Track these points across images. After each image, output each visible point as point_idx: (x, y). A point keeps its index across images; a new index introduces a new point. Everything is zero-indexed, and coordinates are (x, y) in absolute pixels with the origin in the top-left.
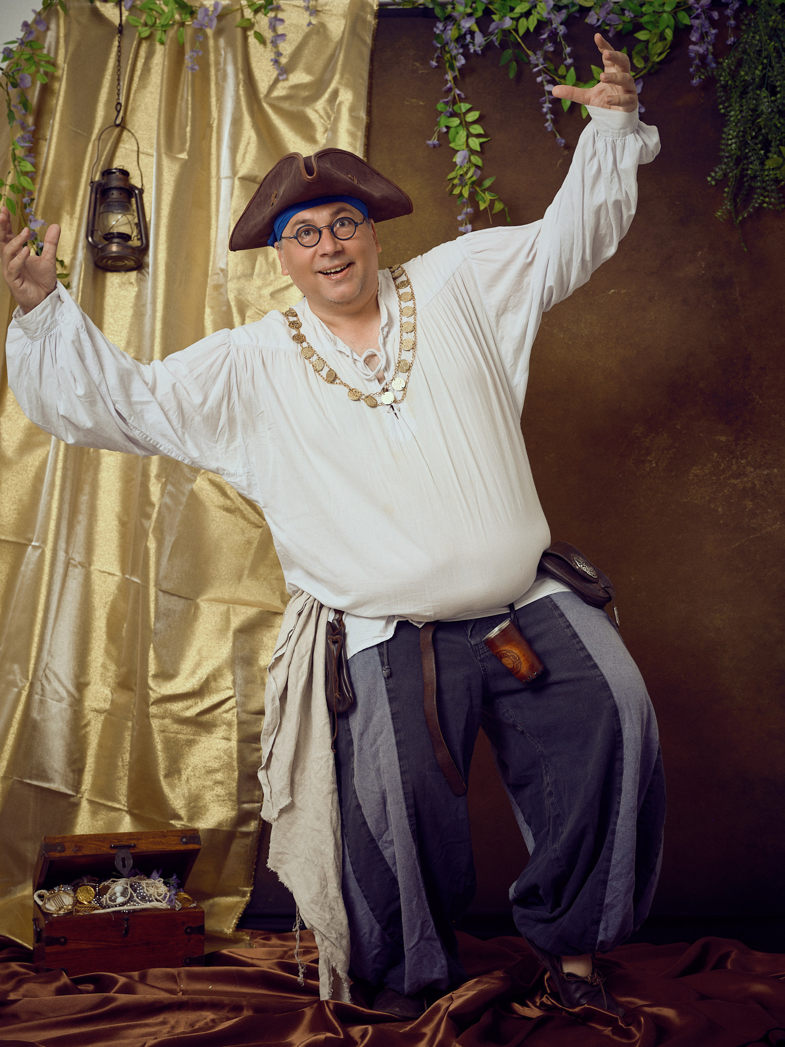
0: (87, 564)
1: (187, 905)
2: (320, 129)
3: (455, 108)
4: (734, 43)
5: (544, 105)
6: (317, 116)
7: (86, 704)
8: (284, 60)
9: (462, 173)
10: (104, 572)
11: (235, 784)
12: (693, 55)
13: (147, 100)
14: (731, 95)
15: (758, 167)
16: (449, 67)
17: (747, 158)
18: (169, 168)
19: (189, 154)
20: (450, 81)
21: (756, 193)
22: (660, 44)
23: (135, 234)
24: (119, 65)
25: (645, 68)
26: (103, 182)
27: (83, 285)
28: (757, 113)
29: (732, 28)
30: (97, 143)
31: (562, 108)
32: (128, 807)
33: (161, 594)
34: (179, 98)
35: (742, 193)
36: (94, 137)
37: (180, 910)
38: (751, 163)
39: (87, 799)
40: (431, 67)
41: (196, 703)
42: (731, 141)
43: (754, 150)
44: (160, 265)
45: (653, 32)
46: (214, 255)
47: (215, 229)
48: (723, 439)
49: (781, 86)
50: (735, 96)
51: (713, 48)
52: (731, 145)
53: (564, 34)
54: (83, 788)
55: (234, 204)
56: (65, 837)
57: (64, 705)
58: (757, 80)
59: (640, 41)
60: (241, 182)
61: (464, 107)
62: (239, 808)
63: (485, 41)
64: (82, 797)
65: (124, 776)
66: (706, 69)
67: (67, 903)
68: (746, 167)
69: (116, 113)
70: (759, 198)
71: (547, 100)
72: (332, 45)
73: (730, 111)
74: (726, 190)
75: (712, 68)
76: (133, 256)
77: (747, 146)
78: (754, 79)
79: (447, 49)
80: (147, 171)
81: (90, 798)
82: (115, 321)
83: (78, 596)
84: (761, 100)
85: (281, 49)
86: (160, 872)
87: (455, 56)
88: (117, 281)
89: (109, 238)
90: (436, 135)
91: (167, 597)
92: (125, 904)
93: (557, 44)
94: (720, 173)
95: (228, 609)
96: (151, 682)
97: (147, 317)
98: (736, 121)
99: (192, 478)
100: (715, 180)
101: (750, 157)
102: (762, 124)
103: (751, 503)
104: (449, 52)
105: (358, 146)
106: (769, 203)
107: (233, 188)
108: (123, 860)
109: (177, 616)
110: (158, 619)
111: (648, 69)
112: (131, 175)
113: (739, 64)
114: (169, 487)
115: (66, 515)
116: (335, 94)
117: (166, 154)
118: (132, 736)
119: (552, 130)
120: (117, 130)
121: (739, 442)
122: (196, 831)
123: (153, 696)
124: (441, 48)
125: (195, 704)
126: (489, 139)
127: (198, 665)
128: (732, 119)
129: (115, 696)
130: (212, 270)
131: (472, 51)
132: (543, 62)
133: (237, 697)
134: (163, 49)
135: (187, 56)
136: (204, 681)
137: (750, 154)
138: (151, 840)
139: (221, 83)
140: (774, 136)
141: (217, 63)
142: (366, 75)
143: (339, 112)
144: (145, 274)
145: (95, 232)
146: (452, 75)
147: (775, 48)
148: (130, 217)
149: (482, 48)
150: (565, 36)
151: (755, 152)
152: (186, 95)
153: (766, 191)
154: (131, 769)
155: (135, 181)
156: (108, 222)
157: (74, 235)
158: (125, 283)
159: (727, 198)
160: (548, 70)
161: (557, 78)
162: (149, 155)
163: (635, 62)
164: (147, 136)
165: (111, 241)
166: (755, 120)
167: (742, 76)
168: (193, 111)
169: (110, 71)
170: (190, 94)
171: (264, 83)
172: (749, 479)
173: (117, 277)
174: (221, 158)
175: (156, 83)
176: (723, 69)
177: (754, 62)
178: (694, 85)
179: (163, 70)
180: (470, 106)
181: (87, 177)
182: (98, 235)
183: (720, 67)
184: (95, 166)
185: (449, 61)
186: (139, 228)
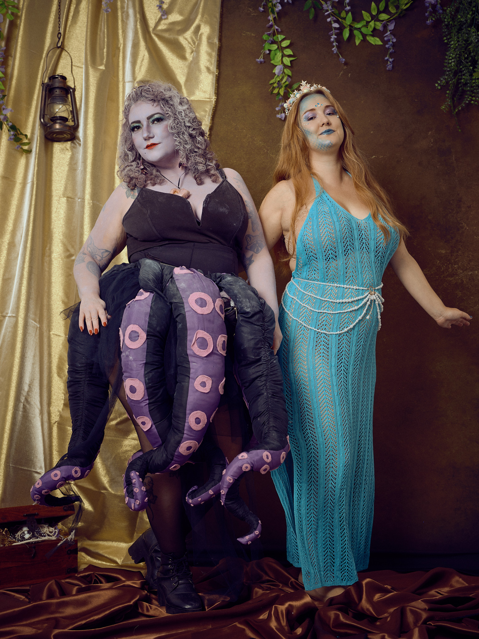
2: (188, 51)
3: (274, 38)
5: (332, 37)
6: (187, 42)
8: (165, 6)
9: (279, 80)
12: (427, 4)
13: (77, 32)
14: (451, 32)
15: (469, 78)
16: (271, 11)
17: (461, 72)
18: (93, 75)
19: (106, 67)
20: (272, 21)
21: (467, 94)
23: (70, 117)
24: (60, 9)
25: (396, 13)
26: (50, 83)
27: (39, 150)
28: (468, 42)
30: (46, 59)
31: (343, 38)
34: (99, 30)
35: (457, 94)
36: (44, 54)
38: (464, 75)
40: (259, 11)
42: (451, 61)
44: (88, 138)
48: (443, 252)
50: (454, 32)
52: (451, 63)
58: (469, 21)
61: (280, 37)
66: (436, 14)
68: (460, 77)
69: (58, 39)
70: (468, 98)
71: (334, 33)
73: (451, 42)
74: (448, 92)
75: (440, 13)
76: (70, 132)
77: (462, 64)
78: (466, 21)
80: (78, 78)
82: (57, 174)
84: (471, 34)
87: (275, 4)
88: (59, 148)
89: (54, 120)
90: (262, 55)
94: (444, 81)
98: (455, 47)
100: (440, 86)
101: (463, 71)
102: (472, 49)
103: (460, 293)
104: (271, 2)
105: (213, 62)
106: (475, 101)
111: (398, 13)
112: (67, 81)
113: (457, 11)
116: (198, 28)
117: (91, 66)
119: (336, 53)
120: (58, 51)
121: (453, 254)
126: (296, 58)
128: (452, 46)
131: (286, 1)
132: (331, 9)
135: (103, 3)
137: (463, 69)
139: (125, 21)
141: (122, 8)
142: (218, 15)
143: (200, 40)
144: (76, 143)
145: (45, 116)
146: (273, 16)
148: (67, 107)
151: (466, 68)
153: (473, 93)
155: (70, 84)
156: (54, 109)
158: (63, 149)
159: (448, 97)
160: (335, 14)
161: (340, 19)
162: (79, 67)
163: (390, 9)
164: (77, 55)
165: (55, 122)
166: (467, 47)
167: (459, 19)
168: (108, 39)
169: (54, 13)
170: (105, 28)
171: (152, 20)
172: (460, 277)
173: (59, 145)
174: (125, 69)
175: (83, 20)
176: (446, 14)
177: (467, 10)
178: (428, 24)
179: (88, 11)
180: (284, 37)
181: (41, 81)
182: (47, 118)
183: (445, 12)
184: (45, 73)
185: (271, 7)
186: (73, 113)
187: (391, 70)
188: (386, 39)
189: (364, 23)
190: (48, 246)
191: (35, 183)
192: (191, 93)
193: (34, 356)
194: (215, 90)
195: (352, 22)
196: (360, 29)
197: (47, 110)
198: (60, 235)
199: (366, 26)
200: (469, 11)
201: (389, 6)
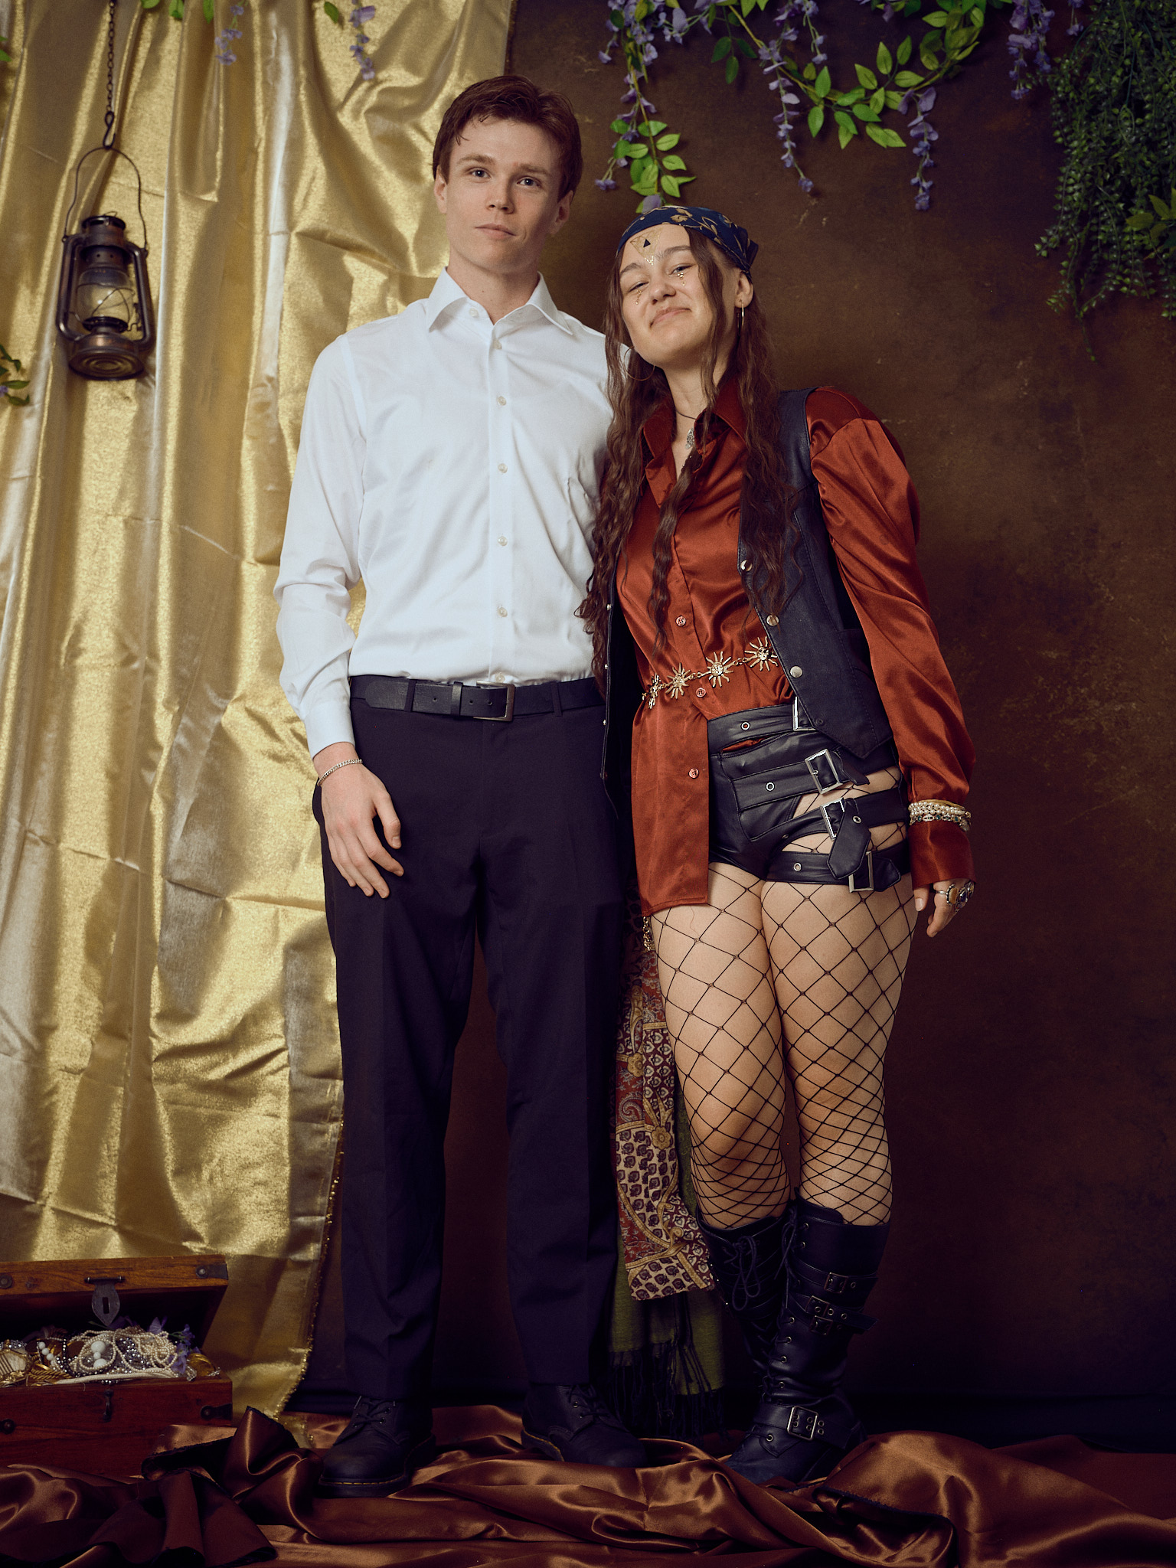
0: (53, 841)
1: (206, 1373)
3: (640, 128)
4: (1080, 33)
5: (781, 127)
6: (423, 136)
7: (51, 1059)
8: (370, 49)
10: (82, 853)
11: (285, 1186)
12: (1014, 50)
13: (153, 109)
14: (1074, 116)
15: (1115, 229)
16: (632, 63)
17: (1097, 215)
18: (188, 217)
19: (220, 195)
20: (633, 86)
21: (1110, 270)
22: (963, 33)
23: (133, 320)
25: (939, 70)
26: (83, 236)
27: (51, 398)
28: (1114, 144)
29: (1076, 9)
30: (74, 175)
31: (809, 130)
32: (116, 1220)
33: (171, 887)
34: (205, 105)
35: (1088, 269)
36: (70, 165)
37: (193, 1380)
38: (1103, 222)
39: (53, 1209)
40: (602, 63)
41: (226, 1060)
42: (1072, 189)
43: (1108, 201)
44: (172, 370)
45: (950, 13)
46: (258, 355)
47: (260, 314)
48: (1053, 655)
49: (1151, 101)
50: (1080, 118)
51: (1047, 40)
52: (1073, 193)
53: (813, 14)
54: (46, 1190)
55: (289, 275)
56: (12, 1265)
57: (17, 1060)
58: (1115, 91)
59: (931, 28)
60: (299, 238)
61: (655, 127)
62: (291, 1223)
63: (690, 22)
64: (44, 1205)
65: (111, 1172)
66: (1034, 74)
67: (16, 1368)
68: (1094, 228)
69: (105, 128)
70: (1114, 278)
71: (786, 118)
72: (448, 27)
73: (1072, 141)
74: (1064, 264)
75: (1044, 72)
76: (131, 355)
77: (1098, 195)
79: (629, 34)
80: (152, 221)
81: (56, 1207)
82: (102, 458)
83: (40, 889)
84: (1121, 122)
85: (367, 32)
86: (164, 1321)
87: (641, 46)
88: (105, 394)
89: (92, 326)
90: (610, 170)
91: (180, 891)
92: (108, 1371)
93: (803, 31)
94: (1056, 237)
95: (277, 912)
96: (154, 1026)
97: (152, 452)
98: (1081, 156)
99: (220, 706)
100: (1047, 249)
101: (1102, 212)
102: (1121, 160)
103: (1094, 756)
104: (631, 40)
107: (288, 250)
108: (105, 1301)
109: (196, 922)
110: (167, 926)
111: (944, 71)
112: (128, 227)
113: (1087, 66)
114: (185, 720)
115: (20, 761)
117: (183, 193)
118: (124, 1110)
119: (792, 166)
120: (107, 155)
121: (1077, 661)
122: (221, 1258)
123: (158, 1047)
124: (619, 33)
125: (224, 1061)
126: (693, 178)
127: (229, 999)
128: (1075, 152)
129: (97, 1047)
130: (254, 380)
131: (668, 38)
132: (781, 59)
133: (290, 1050)
134: (180, 28)
135: (217, 40)
136: (239, 1025)
137: (1102, 208)
138: (149, 1271)
139: (272, 83)
140: (1140, 179)
141: (266, 51)
144: (150, 383)
145: (71, 316)
146: (636, 76)
147: (1144, 43)
148: (126, 294)
149: (683, 34)
150: (816, 18)
151: (1110, 205)
152: (216, 101)
153: (1126, 267)
154: (122, 1162)
155: (135, 237)
156: (91, 300)
157: (37, 320)
158: (118, 398)
159: (1066, 276)
160: (788, 71)
161: (801, 84)
162: (157, 195)
163: (924, 60)
164: (154, 165)
165: (95, 330)
166: (1111, 155)
167: (1092, 85)
168: (226, 126)
169: (98, 63)
170: (221, 100)
171: (340, 81)
172: (1093, 718)
173: (102, 389)
174: (269, 202)
175: (168, 81)
176: (1060, 73)
177: (1110, 64)
178: (1017, 98)
179: (180, 59)
180: (665, 126)
181: (59, 230)
182: (75, 320)
183: (1057, 70)
184: (71, 213)
185: (632, 54)
186: (139, 311)
187: (927, 210)
188: (913, 133)
189: (859, 94)
191: (39, 481)
192: (431, 260)
195: (830, 93)
196: (849, 107)
197: (76, 300)
198: (105, 608)
199: (866, 100)
200: (1115, 67)
201: (921, 54)
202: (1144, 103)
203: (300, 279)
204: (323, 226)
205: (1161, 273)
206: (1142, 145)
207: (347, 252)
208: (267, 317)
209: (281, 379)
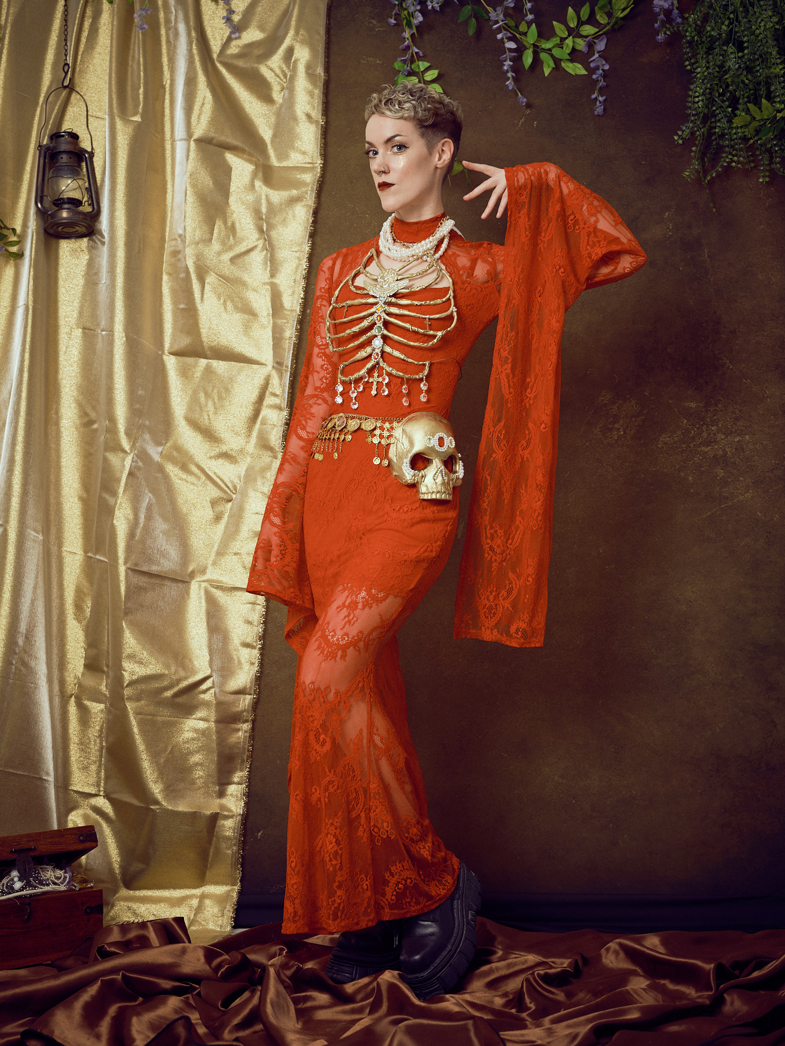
2: (276, 88)
3: (413, 66)
5: (505, 63)
6: (273, 74)
8: (236, 18)
12: (657, 10)
13: (95, 62)
14: (698, 52)
15: (726, 125)
16: (406, 24)
17: (715, 116)
18: (122, 131)
19: (142, 118)
20: (408, 39)
21: (724, 152)
23: (86, 199)
24: (66, 25)
25: (608, 24)
26: (52, 145)
27: (35, 253)
28: (724, 69)
30: (44, 106)
31: (523, 65)
33: (131, 572)
34: (130, 58)
35: (710, 151)
36: (41, 99)
38: (719, 121)
40: (389, 24)
42: (698, 98)
43: (721, 107)
46: (171, 220)
47: (171, 193)
48: (693, 405)
49: (748, 41)
50: (702, 53)
51: (678, 3)
52: (698, 102)
55: (190, 167)
58: (724, 35)
60: (195, 143)
61: (423, 65)
66: (671, 25)
68: (714, 125)
69: (64, 74)
70: (727, 157)
71: (508, 57)
72: (286, 2)
73: (697, 68)
74: (694, 149)
75: (678, 23)
76: (85, 222)
77: (715, 103)
78: (720, 35)
79: (404, 5)
80: (98, 135)
82: (67, 291)
84: (728, 55)
85: (233, 7)
87: (412, 13)
88: (70, 248)
89: (59, 204)
94: (688, 131)
96: (125, 663)
98: (703, 78)
100: (682, 139)
101: (718, 114)
102: (729, 80)
103: (722, 471)
104: (406, 9)
105: (316, 105)
106: (738, 162)
107: (188, 151)
108: (24, 863)
110: (130, 596)
111: (612, 24)
112: (81, 139)
113: (705, 19)
116: (290, 51)
117: (119, 117)
119: (513, 88)
120: (64, 93)
121: (709, 408)
123: (128, 678)
124: (398, 4)
128: (699, 76)
130: (169, 235)
131: (430, 7)
132: (504, 19)
133: (214, 677)
134: (111, 8)
135: (135, 15)
137: (718, 112)
139: (172, 41)
140: (742, 92)
141: (167, 21)
142: (322, 31)
143: (294, 70)
144: (97, 241)
145: (45, 198)
146: (409, 33)
148: (81, 182)
149: (440, 4)
151: (723, 109)
153: (734, 150)
155: (85, 145)
156: (58, 186)
158: (77, 251)
159: (695, 157)
160: (509, 27)
161: (517, 35)
162: (99, 118)
163: (598, 17)
164: (95, 98)
165: (61, 207)
166: (723, 76)
167: (709, 31)
168: (145, 73)
169: (57, 32)
170: (141, 55)
171: (216, 41)
172: (721, 446)
173: (68, 245)
174: (175, 120)
175: (104, 43)
176: (688, 24)
177: (720, 17)
178: (660, 41)
179: (112, 29)
180: (429, 64)
181: (36, 141)
182: (48, 201)
183: (686, 22)
184: (43, 130)
185: (406, 18)
186: (89, 193)
187: (602, 116)
188: (592, 65)
189: (556, 40)
190: (54, 407)
191: (31, 307)
192: (282, 156)
193: (35, 588)
194: (320, 150)
195: (537, 40)
196: (550, 50)
197: (48, 188)
198: (72, 389)
199: (560, 46)
200: (724, 20)
201: (596, 13)
202: (743, 43)
203: (197, 169)
204: (212, 134)
205: (758, 153)
206: (743, 70)
207: (227, 151)
208: (176, 195)
209: (187, 235)
